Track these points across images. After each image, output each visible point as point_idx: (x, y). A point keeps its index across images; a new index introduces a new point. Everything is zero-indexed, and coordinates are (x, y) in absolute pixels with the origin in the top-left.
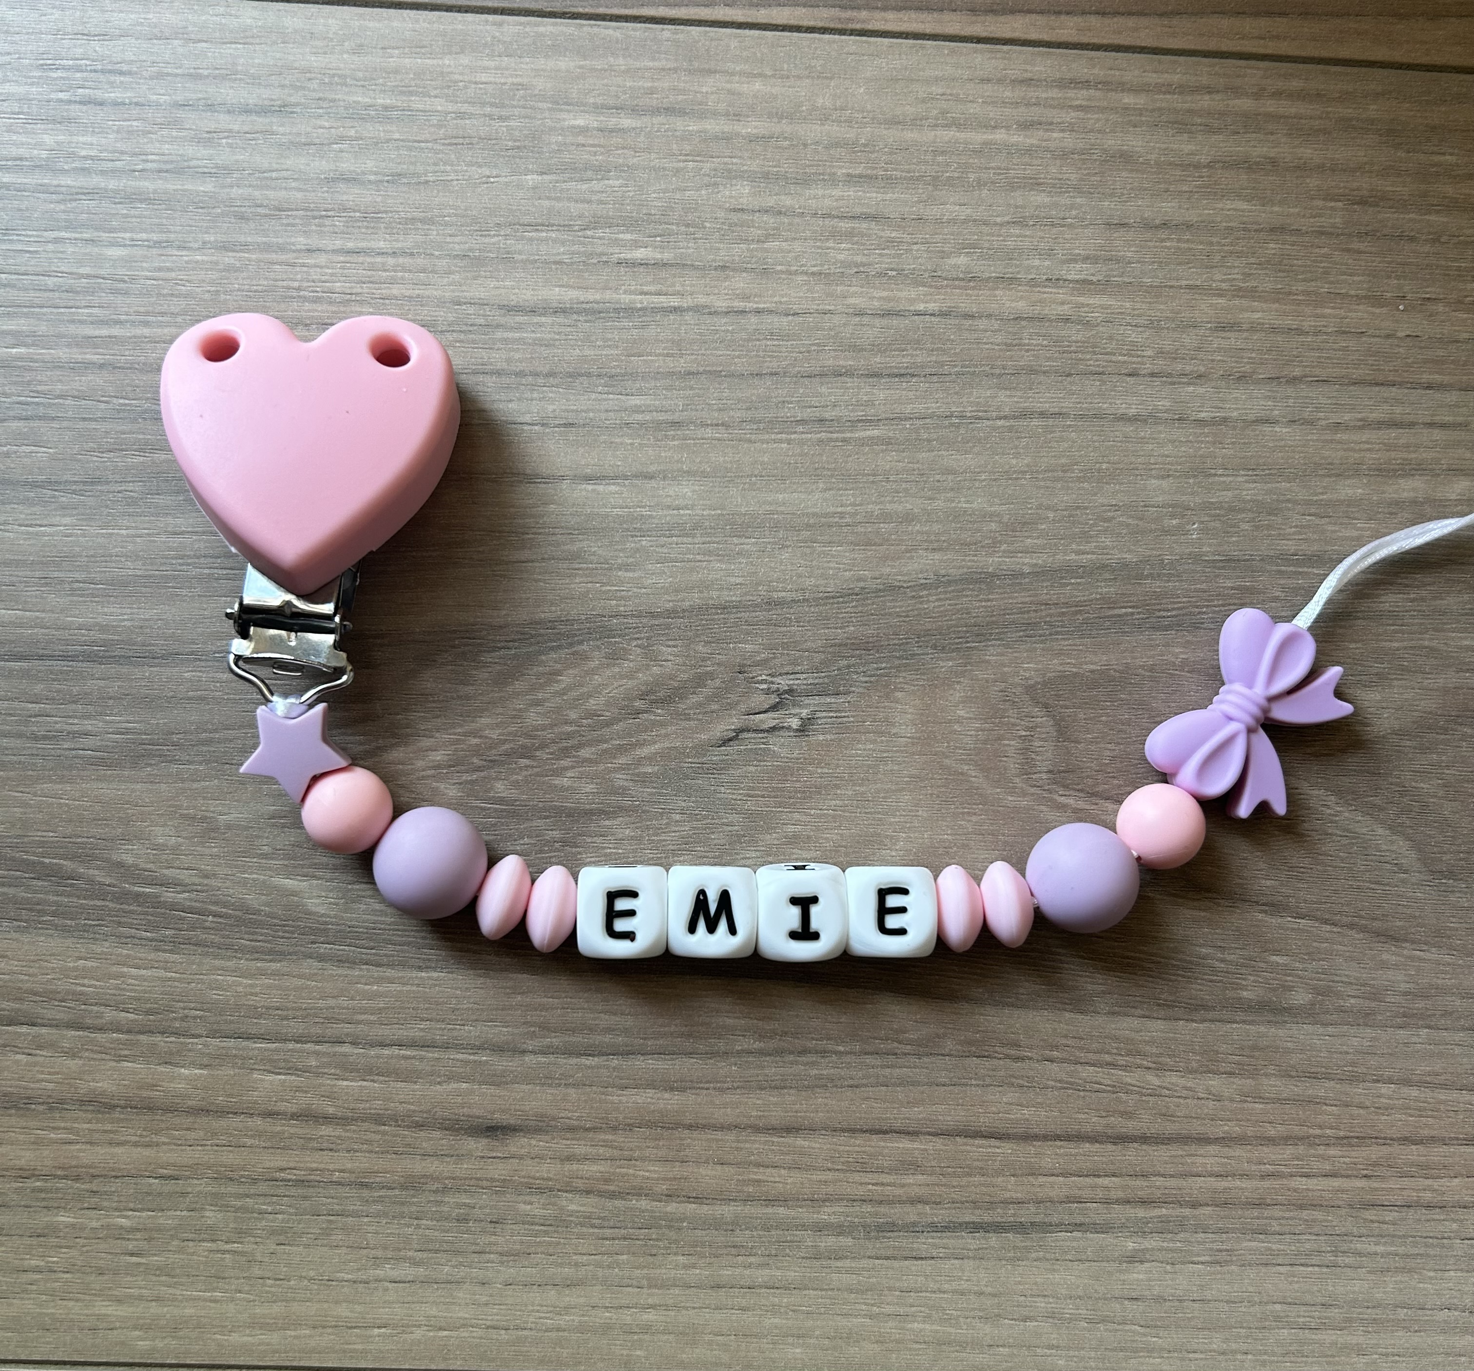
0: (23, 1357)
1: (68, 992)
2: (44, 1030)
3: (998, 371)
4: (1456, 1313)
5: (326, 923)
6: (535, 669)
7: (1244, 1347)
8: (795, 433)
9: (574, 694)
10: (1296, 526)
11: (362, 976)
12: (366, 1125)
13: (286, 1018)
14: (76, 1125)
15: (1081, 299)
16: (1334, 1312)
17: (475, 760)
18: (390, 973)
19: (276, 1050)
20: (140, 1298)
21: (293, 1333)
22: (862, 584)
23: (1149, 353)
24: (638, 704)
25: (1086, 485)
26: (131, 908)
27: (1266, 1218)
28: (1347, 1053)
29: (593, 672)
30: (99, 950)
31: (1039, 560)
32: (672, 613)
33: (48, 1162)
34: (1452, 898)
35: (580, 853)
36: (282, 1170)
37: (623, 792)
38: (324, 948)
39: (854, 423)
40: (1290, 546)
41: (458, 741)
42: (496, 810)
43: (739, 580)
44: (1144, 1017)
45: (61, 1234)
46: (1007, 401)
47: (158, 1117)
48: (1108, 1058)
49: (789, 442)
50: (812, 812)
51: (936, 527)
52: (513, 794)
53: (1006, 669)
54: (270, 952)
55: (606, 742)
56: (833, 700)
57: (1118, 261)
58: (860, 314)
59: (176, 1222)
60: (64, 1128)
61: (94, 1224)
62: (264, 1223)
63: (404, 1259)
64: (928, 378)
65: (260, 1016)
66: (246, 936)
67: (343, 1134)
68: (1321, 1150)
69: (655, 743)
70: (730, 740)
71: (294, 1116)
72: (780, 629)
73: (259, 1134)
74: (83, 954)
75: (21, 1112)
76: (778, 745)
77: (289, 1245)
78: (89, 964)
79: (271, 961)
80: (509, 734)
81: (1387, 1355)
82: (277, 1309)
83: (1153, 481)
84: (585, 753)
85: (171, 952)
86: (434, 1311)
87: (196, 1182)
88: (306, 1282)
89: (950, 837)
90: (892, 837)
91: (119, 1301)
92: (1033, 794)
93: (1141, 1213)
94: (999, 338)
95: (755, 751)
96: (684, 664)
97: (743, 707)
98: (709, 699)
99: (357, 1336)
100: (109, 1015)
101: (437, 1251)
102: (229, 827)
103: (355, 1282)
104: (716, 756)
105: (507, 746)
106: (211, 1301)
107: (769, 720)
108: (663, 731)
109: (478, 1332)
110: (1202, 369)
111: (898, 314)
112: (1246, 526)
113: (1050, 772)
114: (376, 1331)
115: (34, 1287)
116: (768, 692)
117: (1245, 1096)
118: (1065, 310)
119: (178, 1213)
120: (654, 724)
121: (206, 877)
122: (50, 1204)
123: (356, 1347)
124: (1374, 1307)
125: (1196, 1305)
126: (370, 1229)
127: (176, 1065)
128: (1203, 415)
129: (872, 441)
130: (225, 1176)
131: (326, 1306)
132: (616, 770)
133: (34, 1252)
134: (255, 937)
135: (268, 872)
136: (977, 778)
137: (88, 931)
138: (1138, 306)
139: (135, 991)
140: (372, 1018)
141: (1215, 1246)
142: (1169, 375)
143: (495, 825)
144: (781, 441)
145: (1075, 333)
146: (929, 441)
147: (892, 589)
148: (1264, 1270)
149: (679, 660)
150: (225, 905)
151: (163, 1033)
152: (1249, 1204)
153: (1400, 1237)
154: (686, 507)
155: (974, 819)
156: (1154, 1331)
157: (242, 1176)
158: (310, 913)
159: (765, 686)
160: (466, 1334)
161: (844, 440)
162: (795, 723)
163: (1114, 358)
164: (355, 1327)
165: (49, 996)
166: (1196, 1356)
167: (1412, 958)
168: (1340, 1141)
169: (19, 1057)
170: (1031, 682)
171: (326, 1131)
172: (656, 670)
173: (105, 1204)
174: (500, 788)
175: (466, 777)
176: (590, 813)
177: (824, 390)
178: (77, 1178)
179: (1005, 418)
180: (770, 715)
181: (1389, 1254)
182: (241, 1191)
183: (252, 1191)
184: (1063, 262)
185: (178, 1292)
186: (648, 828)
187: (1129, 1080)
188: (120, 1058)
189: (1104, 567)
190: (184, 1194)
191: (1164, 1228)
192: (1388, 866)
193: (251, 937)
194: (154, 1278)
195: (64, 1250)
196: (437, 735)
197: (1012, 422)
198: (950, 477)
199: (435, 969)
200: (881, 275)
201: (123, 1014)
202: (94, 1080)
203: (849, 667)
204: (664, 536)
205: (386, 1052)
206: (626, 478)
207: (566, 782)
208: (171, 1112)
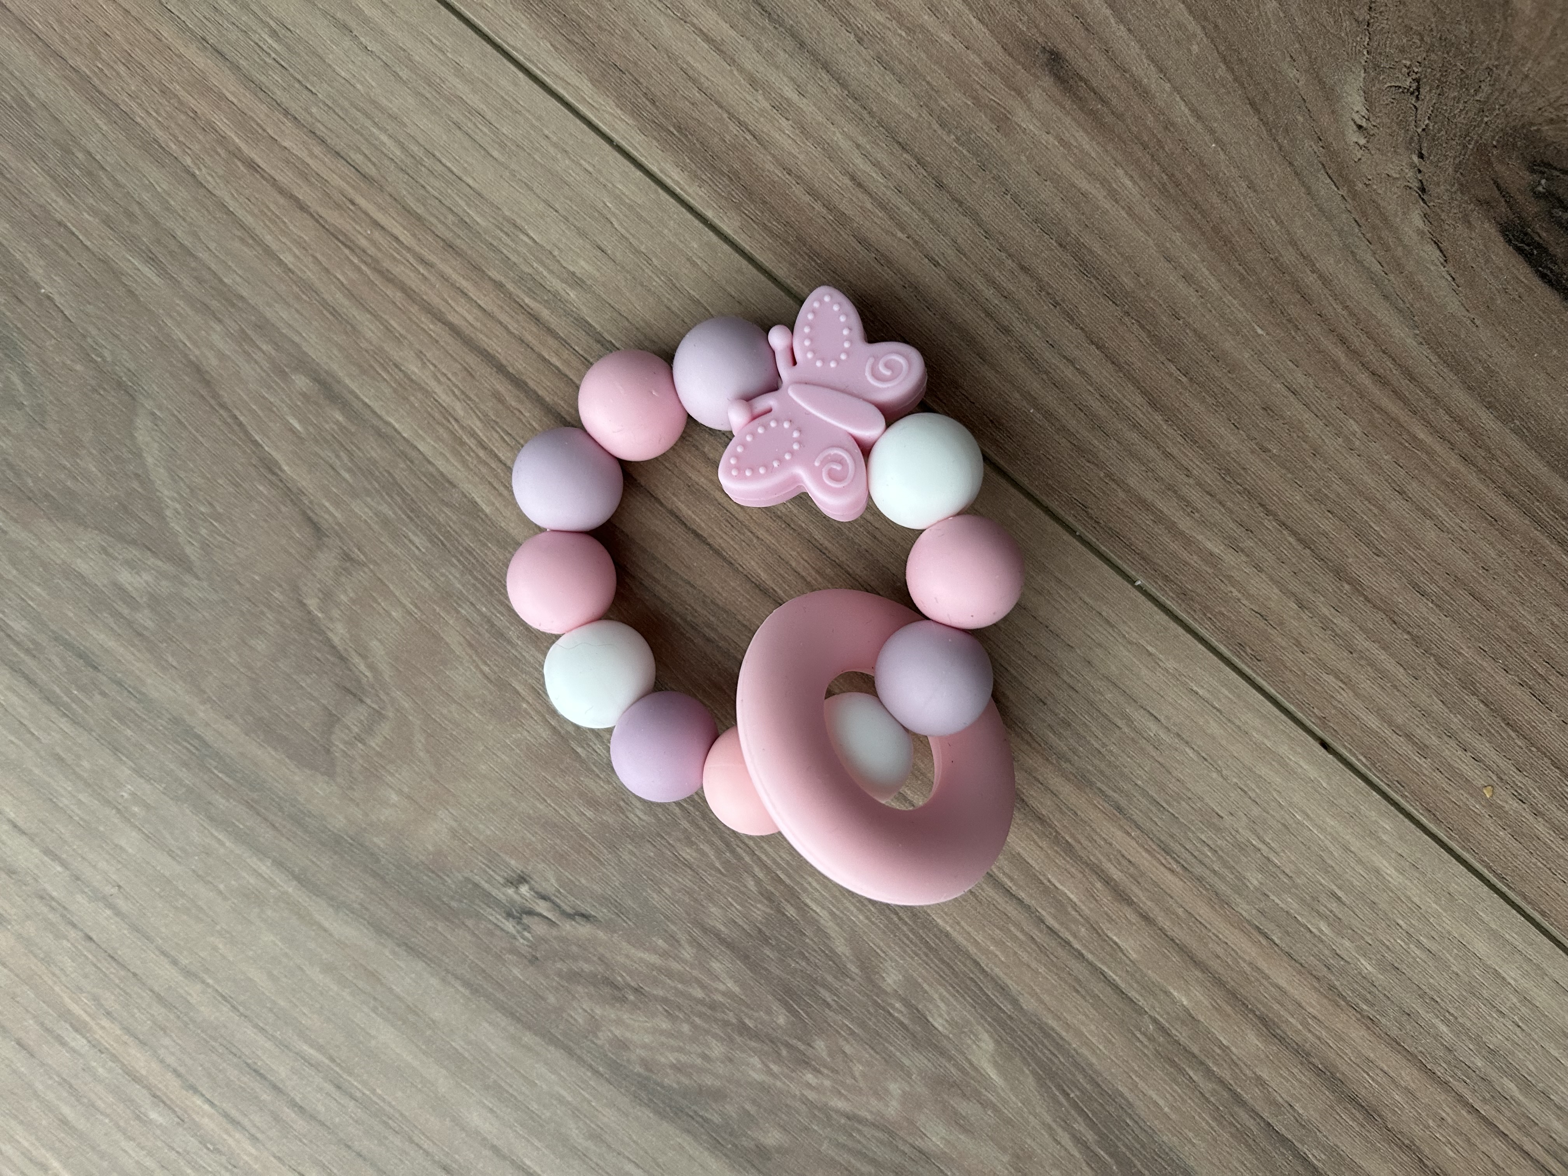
0: (1486, 888)
1: (1223, 1127)
2: (1265, 1115)
3: (185, 1019)
4: (362, 39)
5: (989, 1024)
6: (687, 1082)
7: (544, 143)
8: (364, 1094)
9: (672, 1042)
10: (49, 734)
11: (995, 964)
12: (1082, 853)
13: (1077, 979)
14: (1300, 1027)
15: (88, 1019)
16: (456, 115)
17: (784, 1052)
18: (972, 950)
19: (1104, 963)
20: (1360, 861)
21: (1266, 741)
22: (397, 949)
23: (65, 942)
24: (632, 997)
25: (181, 888)
26: (1124, 1150)
27: (452, 231)
28: (297, 311)
29: (644, 1046)
30: (1175, 1139)
31: (254, 862)
32: (553, 1040)
33: (1343, 1017)
34: (132, 366)
35: (761, 923)
36: (1172, 871)
37: (694, 942)
38: (1007, 1007)
39: (315, 1066)
40: (65, 725)
41: (787, 1076)
42: (798, 1005)
43: (486, 1025)
44: (430, 462)
45: (1379, 956)
46: (194, 992)
47: (1233, 983)
48: (482, 453)
49: (373, 1091)
50: (562, 813)
51: (312, 945)
52: (776, 1006)
53: (337, 802)
54: (1047, 1035)
55: (676, 989)
56: (483, 882)
57: (42, 1024)
58: (254, 1139)
59: (1285, 896)
60: (1310, 1031)
61: (1347, 943)
62: (1219, 842)
63: (1135, 729)
64: (239, 1054)
65: (1095, 997)
66: (1056, 1061)
67: (1104, 860)
68: (372, 251)
69: (641, 959)
70: (583, 915)
71: (1130, 902)
72: (483, 966)
73: (1168, 911)
74: (1190, 1146)
75: (1332, 1070)
76: (550, 885)
77: (1213, 810)
78: (1191, 1135)
79: (1053, 1029)
80: (744, 1052)
81: (440, 50)
82: (1263, 770)
83: (130, 850)
84: (699, 993)
85: (1122, 1095)
86: (1144, 672)
87: (1244, 913)
88: (1224, 772)
89: (474, 712)
90: (518, 746)
91: (1377, 871)
92: (388, 694)
93: (545, 314)
94: (166, 1041)
95: (570, 892)
96: (574, 997)
97: (555, 932)
98: (575, 958)
99: (1219, 700)
100: (1207, 1087)
101: (1105, 716)
102: (1004, 1150)
103: (1187, 743)
104: (602, 912)
105: (753, 1044)
106: (1308, 816)
107: (542, 907)
108: (628, 962)
109: (1124, 629)
110: (37, 901)
111: (226, 1115)
112: (85, 764)
113: (362, 701)
114: (1201, 692)
115: (1433, 933)
116: (527, 928)
117: (398, 340)
118: (105, 1022)
119: (1277, 901)
120: (630, 973)
121: (1050, 1128)
122: (1368, 985)
123: (1226, 693)
124: (423, 96)
125: (557, 206)
126: (1141, 773)
127: (1186, 1010)
128: (59, 869)
129: (312, 1044)
130: (1219, 901)
131: (1224, 742)
132: (685, 961)
133: (1411, 960)
134: (1050, 1056)
135: (1002, 1094)
136: (419, 739)
137: (1171, 1159)
138: (50, 982)
139: (1172, 1088)
140: (1012, 929)
141: (508, 241)
142: (63, 916)
143: (807, 994)
144: (380, 1097)
145: (110, 1001)
146: (271, 1010)
147: (379, 929)
148: (484, 192)
149: (575, 1004)
150: (1054, 1098)
151: (1178, 1043)
152: (457, 253)
153: (362, 135)
154: (484, 1106)
155: (445, 711)
156: (605, 212)
157: (1207, 890)
158: (996, 1042)
159: (526, 934)
160: (1134, 634)
161: (332, 1060)
162: (524, 889)
163: (95, 960)
164: (1215, 708)
165: (1241, 1135)
166: (587, 166)
167: (195, 343)
168: (351, 246)
169: (1301, 1111)
170: (326, 778)
171: (1116, 874)
172: (598, 1011)
173: (1326, 952)
174: (781, 1018)
175: (802, 1047)
176: (730, 945)
177: (321, 1108)
178: (1332, 987)
179: (203, 982)
180: (539, 910)
181: (380, 129)
182: (1216, 879)
183: (1208, 872)
184: (80, 1055)
185: (1327, 842)
186: (696, 900)
187: (478, 423)
188: (1224, 1048)
189: (211, 819)
190: (1262, 912)
191: (535, 286)
192: (164, 429)
193: (1053, 1058)
194: (1337, 868)
195: (1388, 943)
196: (798, 1093)
197: (202, 975)
198: (275, 973)
199: (937, 926)
200: (217, 1151)
201: (1195, 1078)
202: (1258, 1049)
203: (452, 898)
204: (516, 1098)
205: (1022, 895)
206: (513, 1162)
207: (730, 984)
208: (1220, 980)
